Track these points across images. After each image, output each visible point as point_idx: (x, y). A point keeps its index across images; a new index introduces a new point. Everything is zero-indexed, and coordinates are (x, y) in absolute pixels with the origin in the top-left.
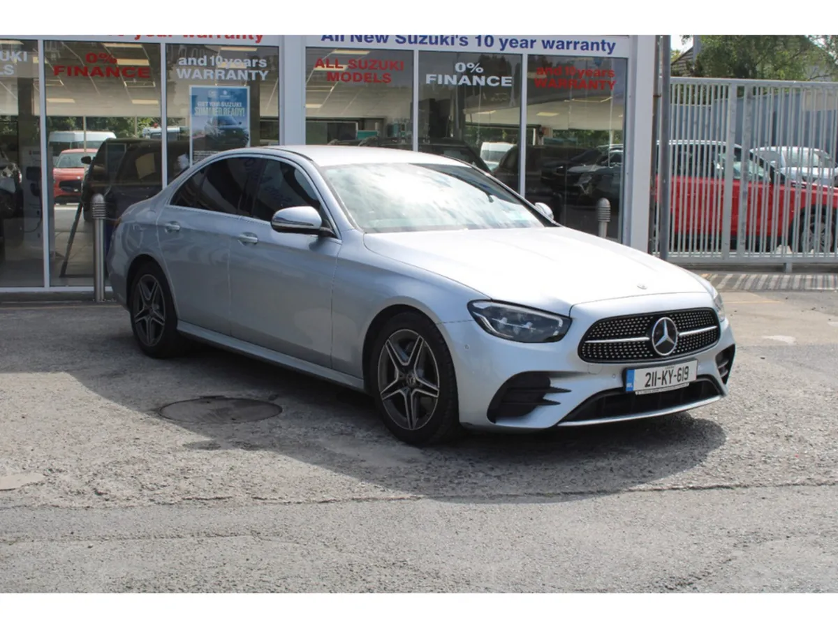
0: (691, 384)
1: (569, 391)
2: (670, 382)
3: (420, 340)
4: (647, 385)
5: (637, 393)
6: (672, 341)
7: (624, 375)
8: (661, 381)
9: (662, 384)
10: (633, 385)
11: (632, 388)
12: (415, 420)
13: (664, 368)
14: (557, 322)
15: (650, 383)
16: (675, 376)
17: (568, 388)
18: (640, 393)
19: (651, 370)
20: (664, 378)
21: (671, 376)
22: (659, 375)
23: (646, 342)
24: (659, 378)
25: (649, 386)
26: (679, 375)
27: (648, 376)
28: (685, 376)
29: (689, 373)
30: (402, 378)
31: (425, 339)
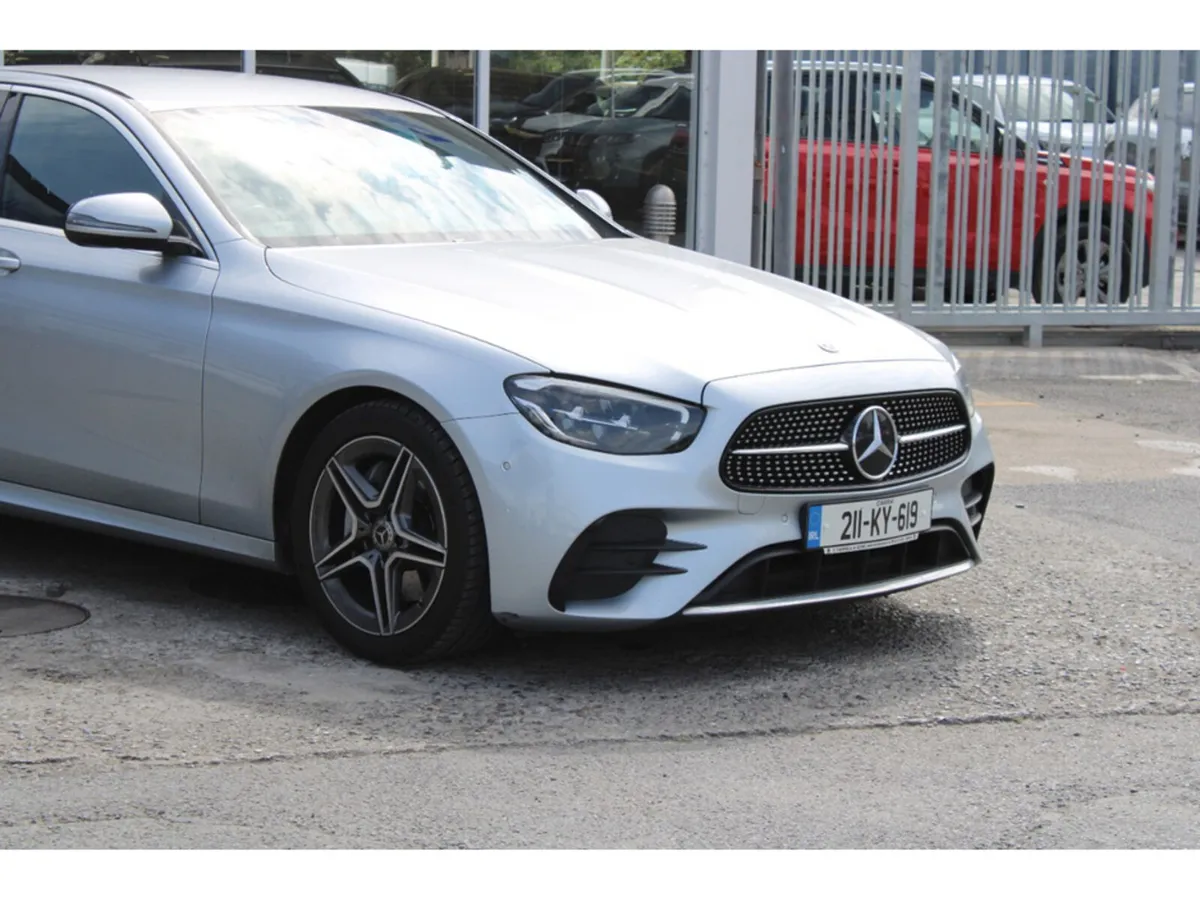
0: (923, 535)
1: (703, 547)
2: (886, 532)
3: (405, 456)
4: (845, 536)
5: (826, 551)
6: (887, 451)
7: (804, 517)
8: (869, 527)
9: (872, 534)
10: (819, 535)
11: (818, 542)
12: (393, 618)
13: (873, 504)
14: (677, 415)
15: (850, 532)
16: (894, 519)
17: (700, 542)
18: (833, 551)
19: (852, 507)
20: (874, 523)
21: (886, 519)
22: (867, 517)
23: (841, 453)
24: (866, 523)
25: (848, 537)
26: (902, 517)
27: (847, 518)
28: (912, 519)
29: (919, 514)
30: (364, 533)
31: (416, 453)
